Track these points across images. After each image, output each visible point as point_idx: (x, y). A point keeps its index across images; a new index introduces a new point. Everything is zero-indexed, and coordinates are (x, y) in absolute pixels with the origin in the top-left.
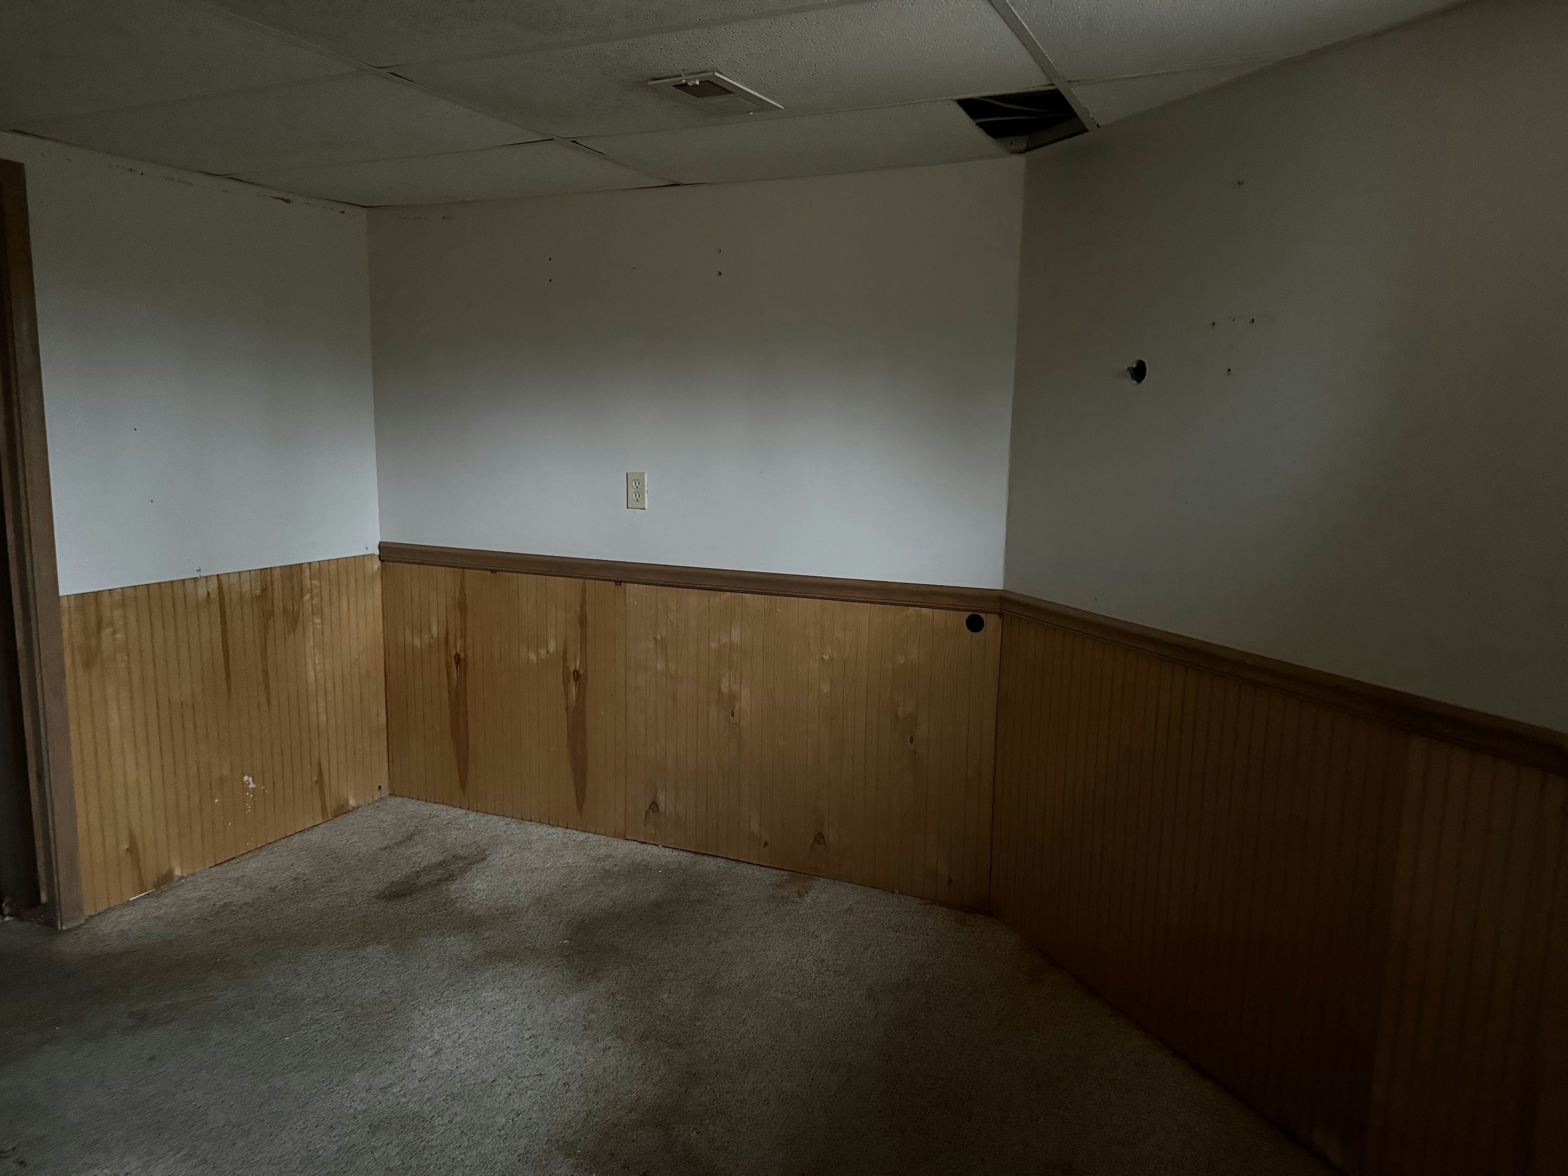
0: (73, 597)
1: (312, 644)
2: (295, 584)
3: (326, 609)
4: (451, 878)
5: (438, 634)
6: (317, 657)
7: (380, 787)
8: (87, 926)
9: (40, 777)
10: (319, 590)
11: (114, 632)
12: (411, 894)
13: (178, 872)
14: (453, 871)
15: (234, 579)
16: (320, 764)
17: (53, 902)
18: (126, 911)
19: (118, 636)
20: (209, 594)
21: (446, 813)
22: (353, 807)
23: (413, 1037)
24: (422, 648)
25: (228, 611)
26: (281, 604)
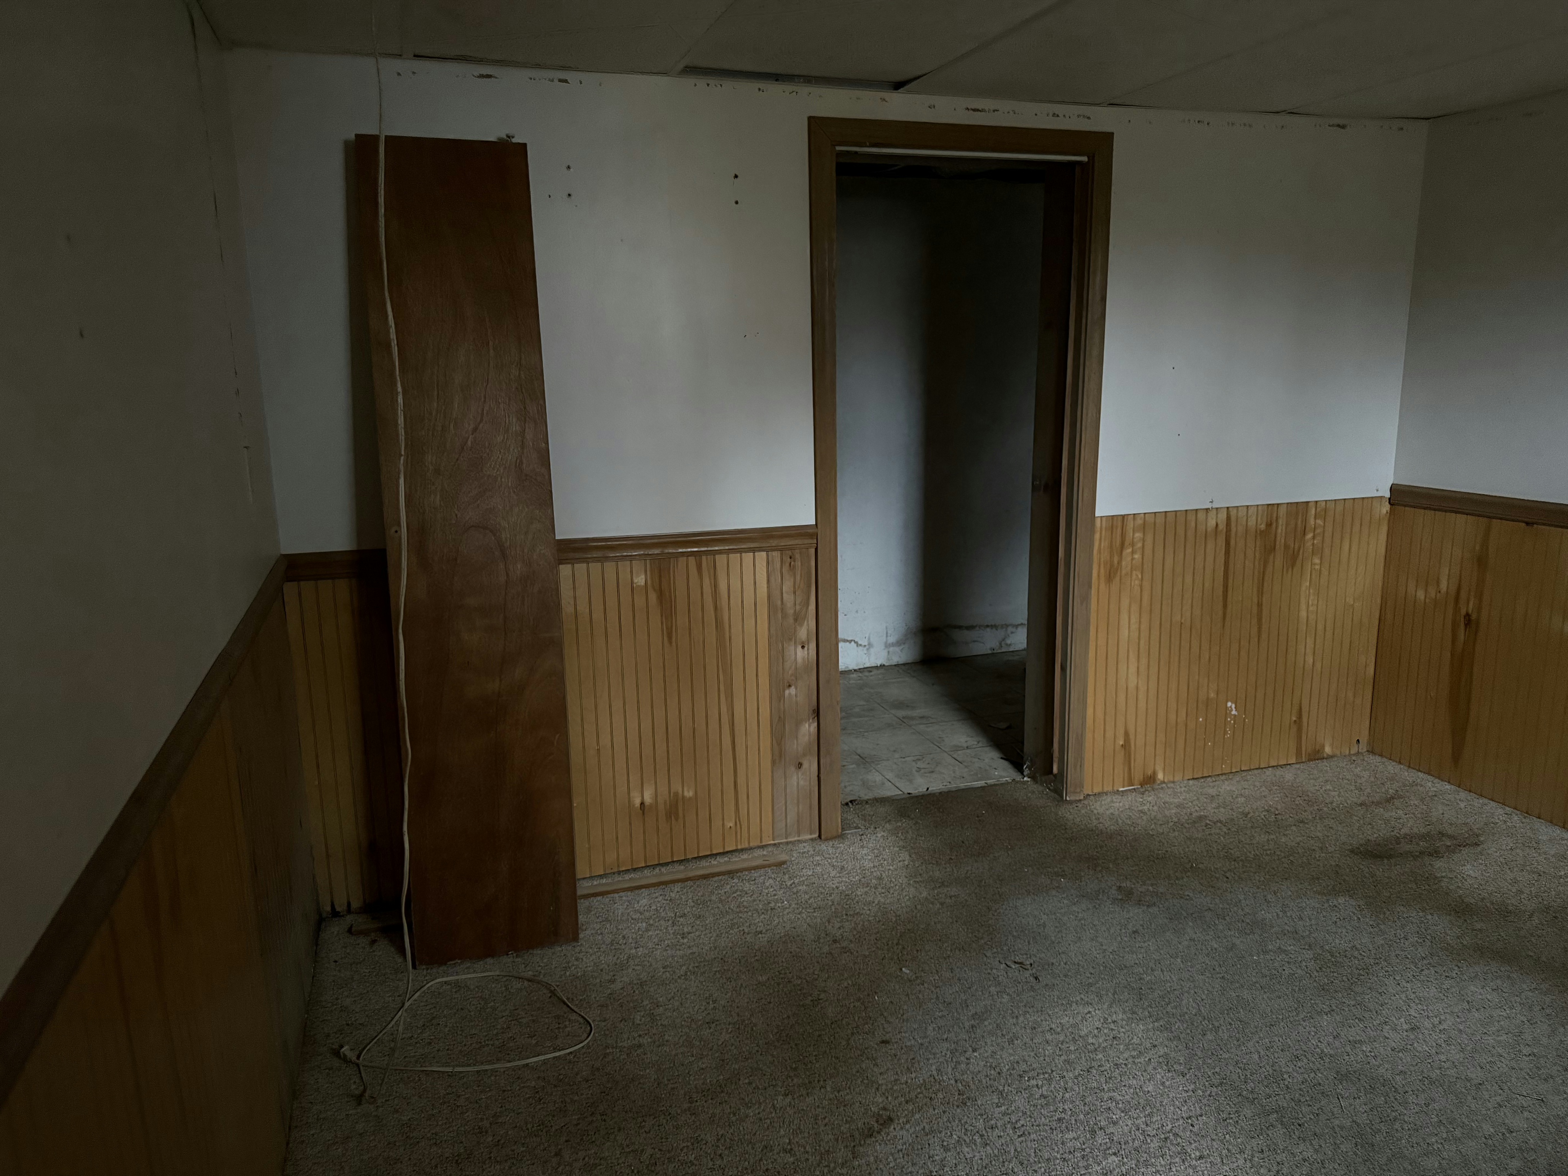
0: (1104, 519)
1: (1308, 584)
2: (1299, 522)
3: (1327, 551)
4: (1435, 854)
5: (1448, 588)
6: (1312, 597)
7: (1358, 741)
8: (1086, 802)
9: (1063, 669)
10: (1322, 530)
11: (1133, 552)
12: (1390, 857)
13: (1160, 776)
14: (1438, 847)
15: (1242, 513)
16: (1301, 704)
17: (1062, 775)
18: (1116, 798)
19: (1136, 556)
20: (1217, 525)
21: (1432, 785)
22: (1327, 754)
23: (1386, 1004)
24: (1425, 602)
25: (1232, 542)
26: (1283, 541)
